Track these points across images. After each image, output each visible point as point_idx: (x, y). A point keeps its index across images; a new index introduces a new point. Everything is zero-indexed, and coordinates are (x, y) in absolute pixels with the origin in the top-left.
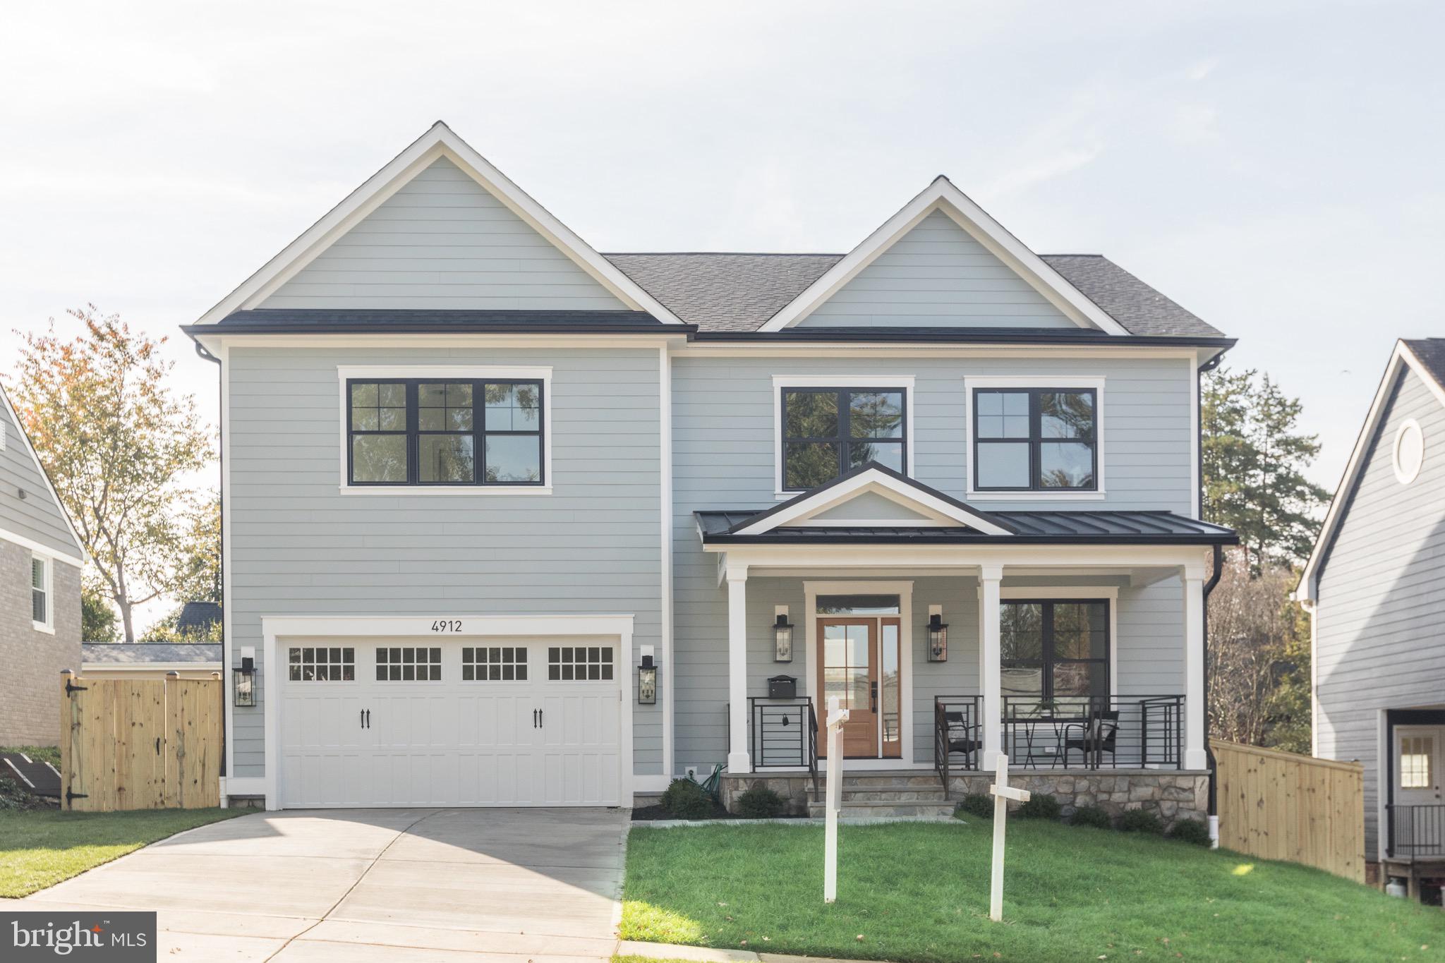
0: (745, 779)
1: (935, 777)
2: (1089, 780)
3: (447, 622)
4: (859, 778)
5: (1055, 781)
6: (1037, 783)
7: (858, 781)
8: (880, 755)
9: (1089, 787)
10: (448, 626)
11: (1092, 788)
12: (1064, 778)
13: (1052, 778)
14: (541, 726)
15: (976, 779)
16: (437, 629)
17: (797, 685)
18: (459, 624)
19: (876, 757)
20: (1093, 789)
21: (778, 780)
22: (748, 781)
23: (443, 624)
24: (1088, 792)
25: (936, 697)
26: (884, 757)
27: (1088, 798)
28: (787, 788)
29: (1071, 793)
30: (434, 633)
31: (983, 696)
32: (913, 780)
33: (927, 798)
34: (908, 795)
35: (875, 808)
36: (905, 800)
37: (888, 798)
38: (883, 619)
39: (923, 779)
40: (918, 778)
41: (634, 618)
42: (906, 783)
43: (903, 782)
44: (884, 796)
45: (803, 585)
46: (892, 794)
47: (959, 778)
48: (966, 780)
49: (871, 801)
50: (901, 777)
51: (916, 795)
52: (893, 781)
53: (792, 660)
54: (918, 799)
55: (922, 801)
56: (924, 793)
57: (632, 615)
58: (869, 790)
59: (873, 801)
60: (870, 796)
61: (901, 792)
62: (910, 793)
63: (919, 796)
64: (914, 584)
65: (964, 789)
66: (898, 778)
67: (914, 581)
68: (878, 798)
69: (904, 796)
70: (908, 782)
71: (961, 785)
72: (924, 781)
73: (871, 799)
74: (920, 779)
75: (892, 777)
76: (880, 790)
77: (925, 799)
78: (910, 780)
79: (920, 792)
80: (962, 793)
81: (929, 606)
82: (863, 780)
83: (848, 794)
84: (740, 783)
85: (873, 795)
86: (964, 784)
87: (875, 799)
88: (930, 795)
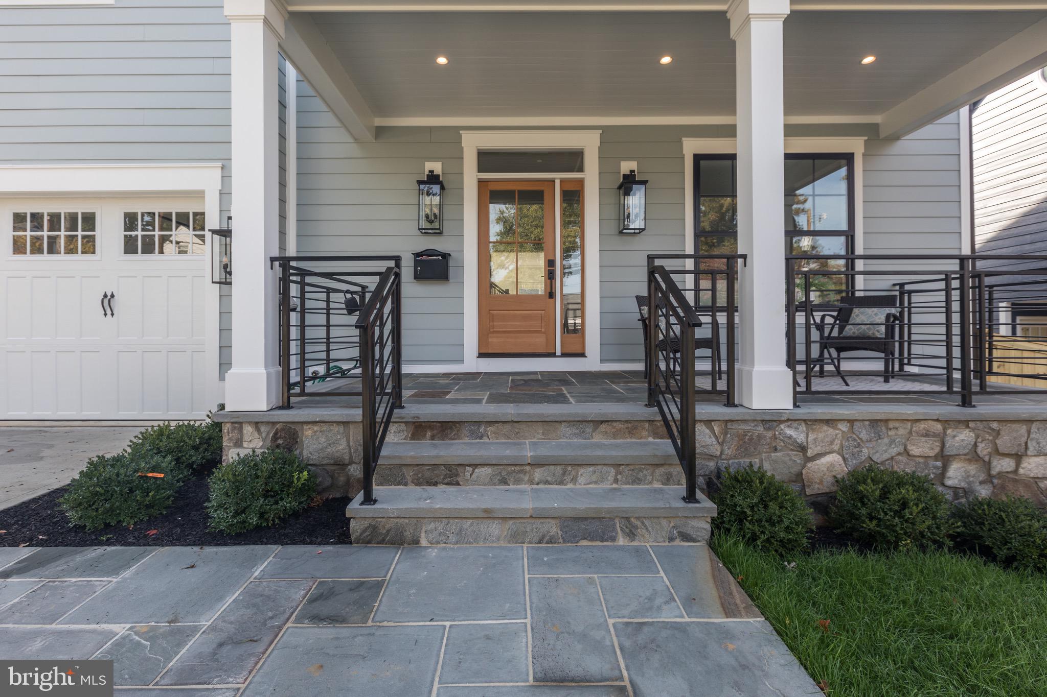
0: (257, 425)
1: (651, 422)
2: (973, 430)
4: (491, 423)
5: (901, 431)
6: (864, 435)
7: (490, 429)
8: (558, 353)
9: (975, 445)
11: (981, 446)
12: (922, 426)
13: (897, 424)
14: (113, 315)
15: (735, 426)
17: (451, 263)
19: (553, 355)
20: (983, 449)
21: (325, 427)
22: (263, 429)
24: (973, 456)
25: (651, 258)
26: (564, 355)
27: (973, 468)
28: (344, 443)
29: (936, 458)
31: (744, 257)
32: (603, 427)
33: (639, 479)
34: (595, 471)
35: (511, 522)
36: (588, 484)
37: (549, 479)
38: (562, 181)
39: (626, 426)
40: (615, 424)
41: (222, 168)
42: (589, 433)
43: (584, 431)
44: (538, 474)
45: (460, 136)
46: (559, 469)
47: (702, 424)
48: (715, 428)
49: (509, 485)
50: (579, 421)
51: (613, 471)
52: (563, 428)
53: (445, 231)
54: (616, 481)
55: (628, 486)
56: (632, 467)
57: (220, 164)
58: (505, 462)
59: (514, 484)
60: (508, 474)
61: (578, 465)
62: (600, 467)
63: (620, 474)
64: (601, 135)
65: (711, 447)
66: (572, 423)
67: (601, 131)
68: (526, 478)
69: (584, 475)
70: (593, 431)
71: (704, 439)
72: (627, 430)
73: (509, 482)
74: (620, 425)
75: (561, 422)
76: (529, 462)
77: (633, 483)
78: (597, 428)
79: (623, 464)
80: (708, 455)
81: (620, 163)
82: (500, 427)
83: (460, 469)
84: (245, 432)
85: (514, 472)
86: (712, 436)
87: (518, 481)
88: (645, 472)
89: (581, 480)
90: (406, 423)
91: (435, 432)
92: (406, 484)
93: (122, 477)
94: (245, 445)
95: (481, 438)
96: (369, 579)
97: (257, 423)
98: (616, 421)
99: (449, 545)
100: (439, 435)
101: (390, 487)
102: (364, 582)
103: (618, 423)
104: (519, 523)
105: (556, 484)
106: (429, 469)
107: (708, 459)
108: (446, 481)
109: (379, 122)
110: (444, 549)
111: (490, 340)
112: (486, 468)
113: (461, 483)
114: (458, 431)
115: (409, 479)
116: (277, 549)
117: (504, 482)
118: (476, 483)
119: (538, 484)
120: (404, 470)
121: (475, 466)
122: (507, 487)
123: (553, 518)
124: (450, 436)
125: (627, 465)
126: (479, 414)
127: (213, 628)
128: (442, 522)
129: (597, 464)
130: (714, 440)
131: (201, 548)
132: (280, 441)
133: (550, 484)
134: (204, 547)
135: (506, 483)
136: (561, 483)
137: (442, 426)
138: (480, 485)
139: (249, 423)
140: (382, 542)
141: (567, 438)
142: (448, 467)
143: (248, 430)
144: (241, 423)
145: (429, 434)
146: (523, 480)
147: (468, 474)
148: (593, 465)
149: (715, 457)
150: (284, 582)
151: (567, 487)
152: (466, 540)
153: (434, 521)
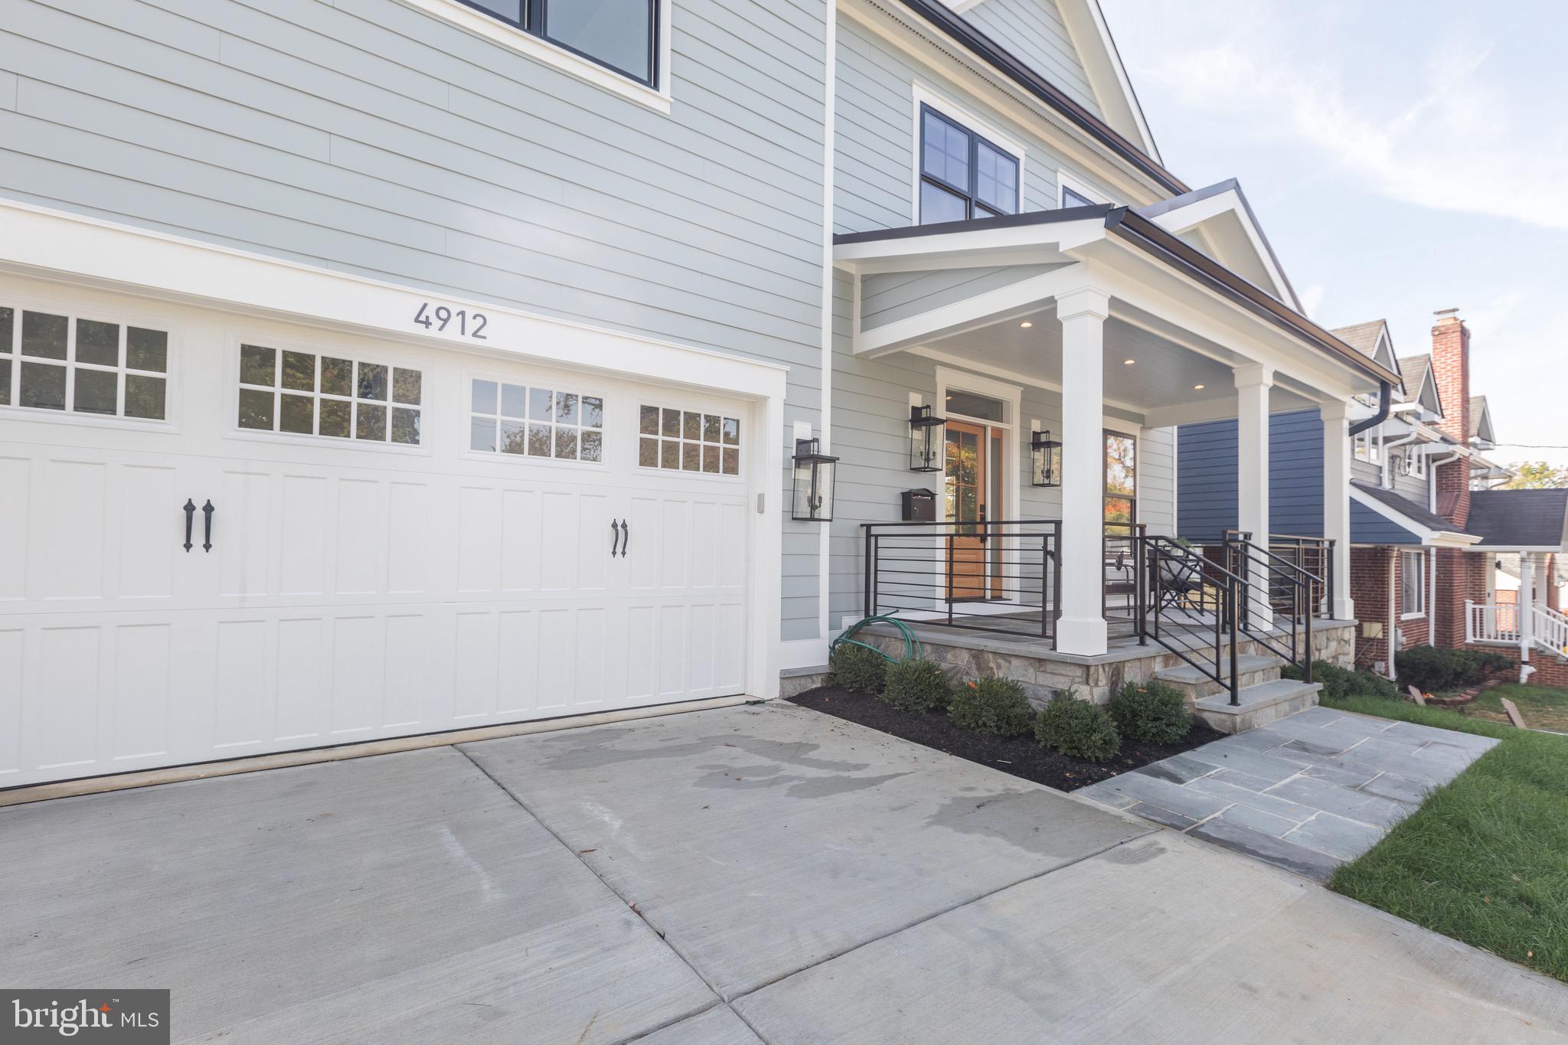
3: (454, 311)
8: (988, 597)
10: (456, 321)
14: (624, 553)
16: (427, 323)
18: (480, 321)
19: (984, 599)
23: (443, 314)
26: (992, 598)
30: (420, 330)
41: (788, 373)
57: (785, 367)
64: (1022, 392)
67: (1023, 388)
81: (1031, 420)
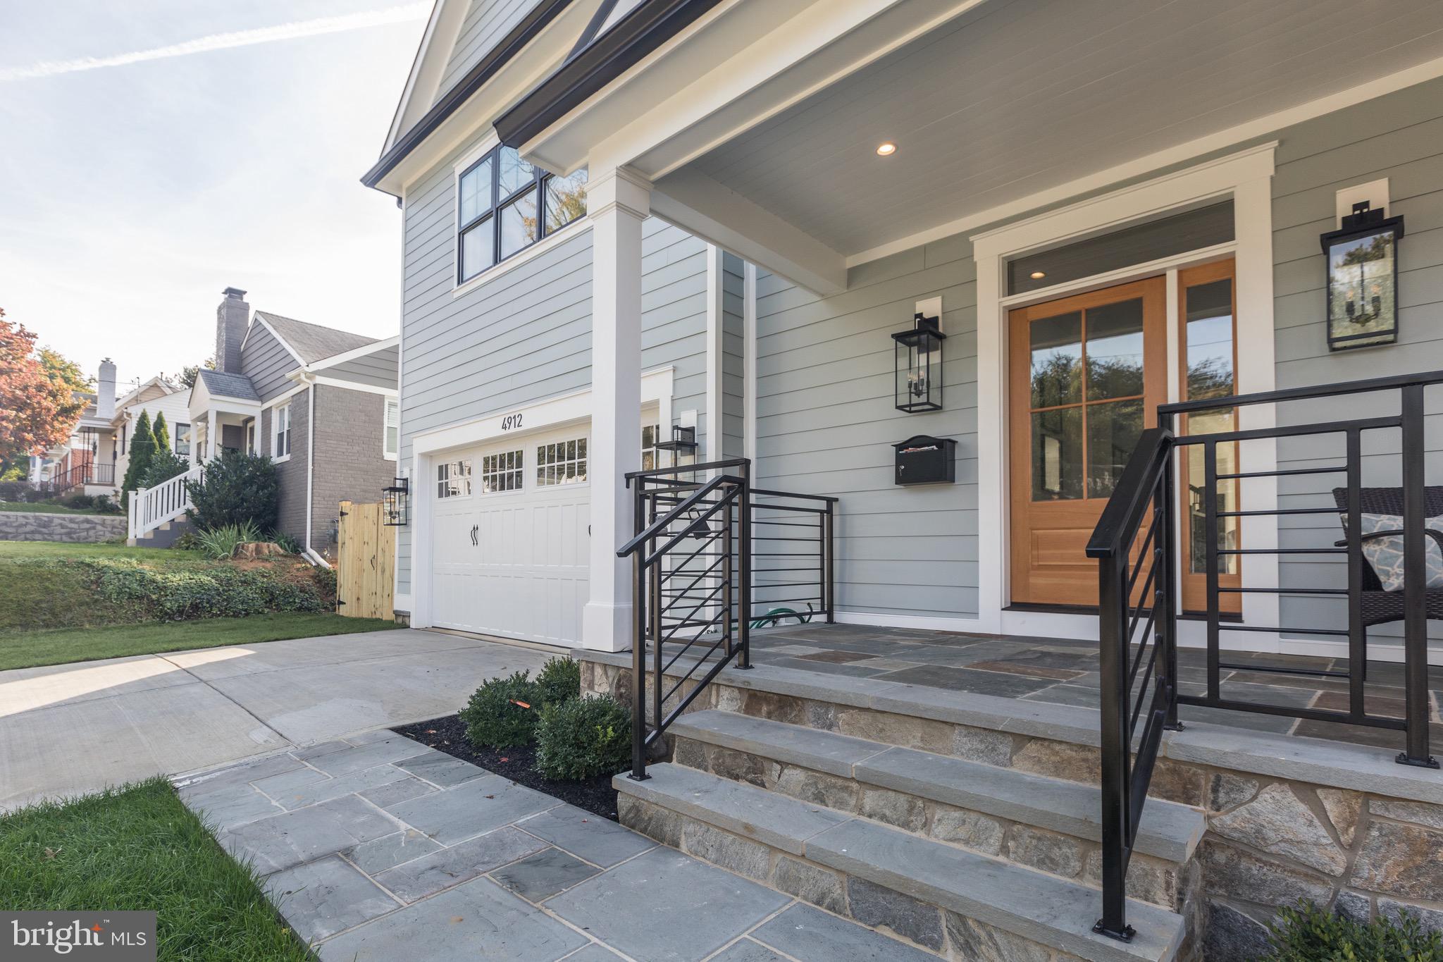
0: (605, 667)
3: (512, 417)
4: (841, 707)
10: (513, 422)
15: (1397, 813)
16: (505, 428)
17: (958, 456)
18: (520, 417)
22: (610, 673)
23: (510, 421)
26: (1189, 615)
33: (1052, 860)
34: (964, 821)
35: (780, 856)
36: (951, 840)
37: (888, 813)
38: (1182, 272)
39: (1083, 754)
40: (1057, 747)
41: (674, 371)
42: (1006, 755)
43: (993, 749)
44: (870, 799)
45: (972, 244)
46: (902, 801)
47: (1286, 787)
48: (1328, 805)
49: (827, 806)
50: (985, 729)
51: (998, 832)
52: (956, 736)
53: (948, 403)
54: (1004, 850)
55: (1029, 868)
56: (1038, 833)
57: (670, 367)
58: (819, 767)
59: (834, 807)
60: (827, 788)
61: (937, 802)
62: (973, 816)
63: (1014, 838)
64: (1276, 151)
65: (1315, 849)
66: (973, 731)
67: (1275, 143)
68: (853, 802)
69: (945, 825)
70: (1014, 752)
71: (1292, 825)
72: (1085, 765)
73: (827, 801)
74: (1069, 752)
75: (953, 724)
76: (854, 775)
77: (1041, 863)
78: (1021, 748)
79: (1020, 823)
80: (1304, 864)
81: (1334, 195)
82: (855, 716)
83: (766, 764)
84: (596, 674)
85: (835, 787)
86: (1316, 821)
87: (840, 804)
88: (1065, 850)
89: (940, 830)
90: (740, 689)
91: (772, 707)
92: (706, 770)
93: (496, 700)
94: (596, 688)
95: (830, 727)
96: (589, 863)
97: (605, 665)
98: (1060, 742)
99: (708, 862)
100: (777, 713)
101: (690, 768)
102: (583, 864)
103: (1063, 747)
104: (791, 861)
105: (899, 825)
106: (730, 755)
107: (1306, 875)
108: (750, 776)
109: (852, 261)
110: (699, 863)
111: (1032, 580)
112: (798, 771)
113: (766, 785)
114: (800, 711)
115: (710, 763)
116: (560, 803)
117: (820, 798)
118: (784, 789)
119: (870, 816)
120: (705, 749)
121: (784, 765)
122: (824, 807)
123: (839, 871)
124: (790, 717)
125: (1027, 825)
126: (824, 690)
127: (446, 852)
128: (701, 827)
129: (968, 810)
130: (1322, 831)
131: (514, 784)
132: (623, 690)
133: (888, 822)
134: (518, 784)
135: (823, 802)
136: (906, 825)
137: (780, 701)
138: (789, 794)
139: (599, 664)
140: (644, 831)
141: (962, 754)
142: (752, 757)
143: (598, 671)
144: (594, 663)
145: (765, 709)
146: (848, 804)
147: (775, 774)
148: (962, 808)
149: (1328, 875)
150: (528, 837)
151: (913, 834)
152: (727, 862)
153: (694, 823)
